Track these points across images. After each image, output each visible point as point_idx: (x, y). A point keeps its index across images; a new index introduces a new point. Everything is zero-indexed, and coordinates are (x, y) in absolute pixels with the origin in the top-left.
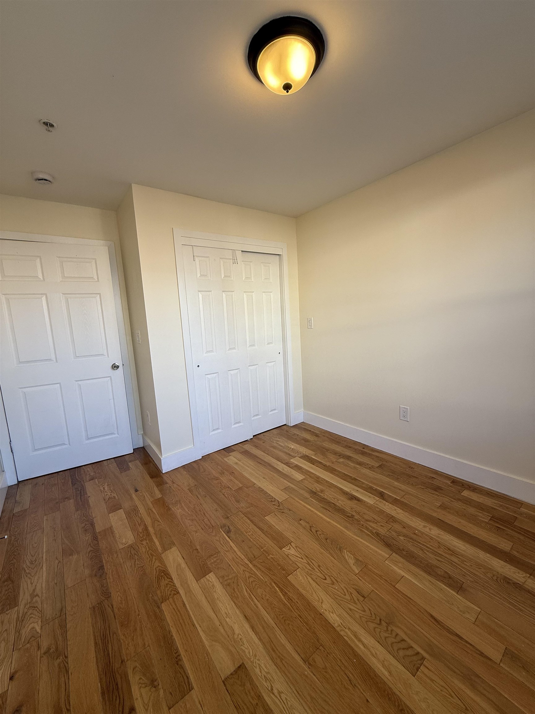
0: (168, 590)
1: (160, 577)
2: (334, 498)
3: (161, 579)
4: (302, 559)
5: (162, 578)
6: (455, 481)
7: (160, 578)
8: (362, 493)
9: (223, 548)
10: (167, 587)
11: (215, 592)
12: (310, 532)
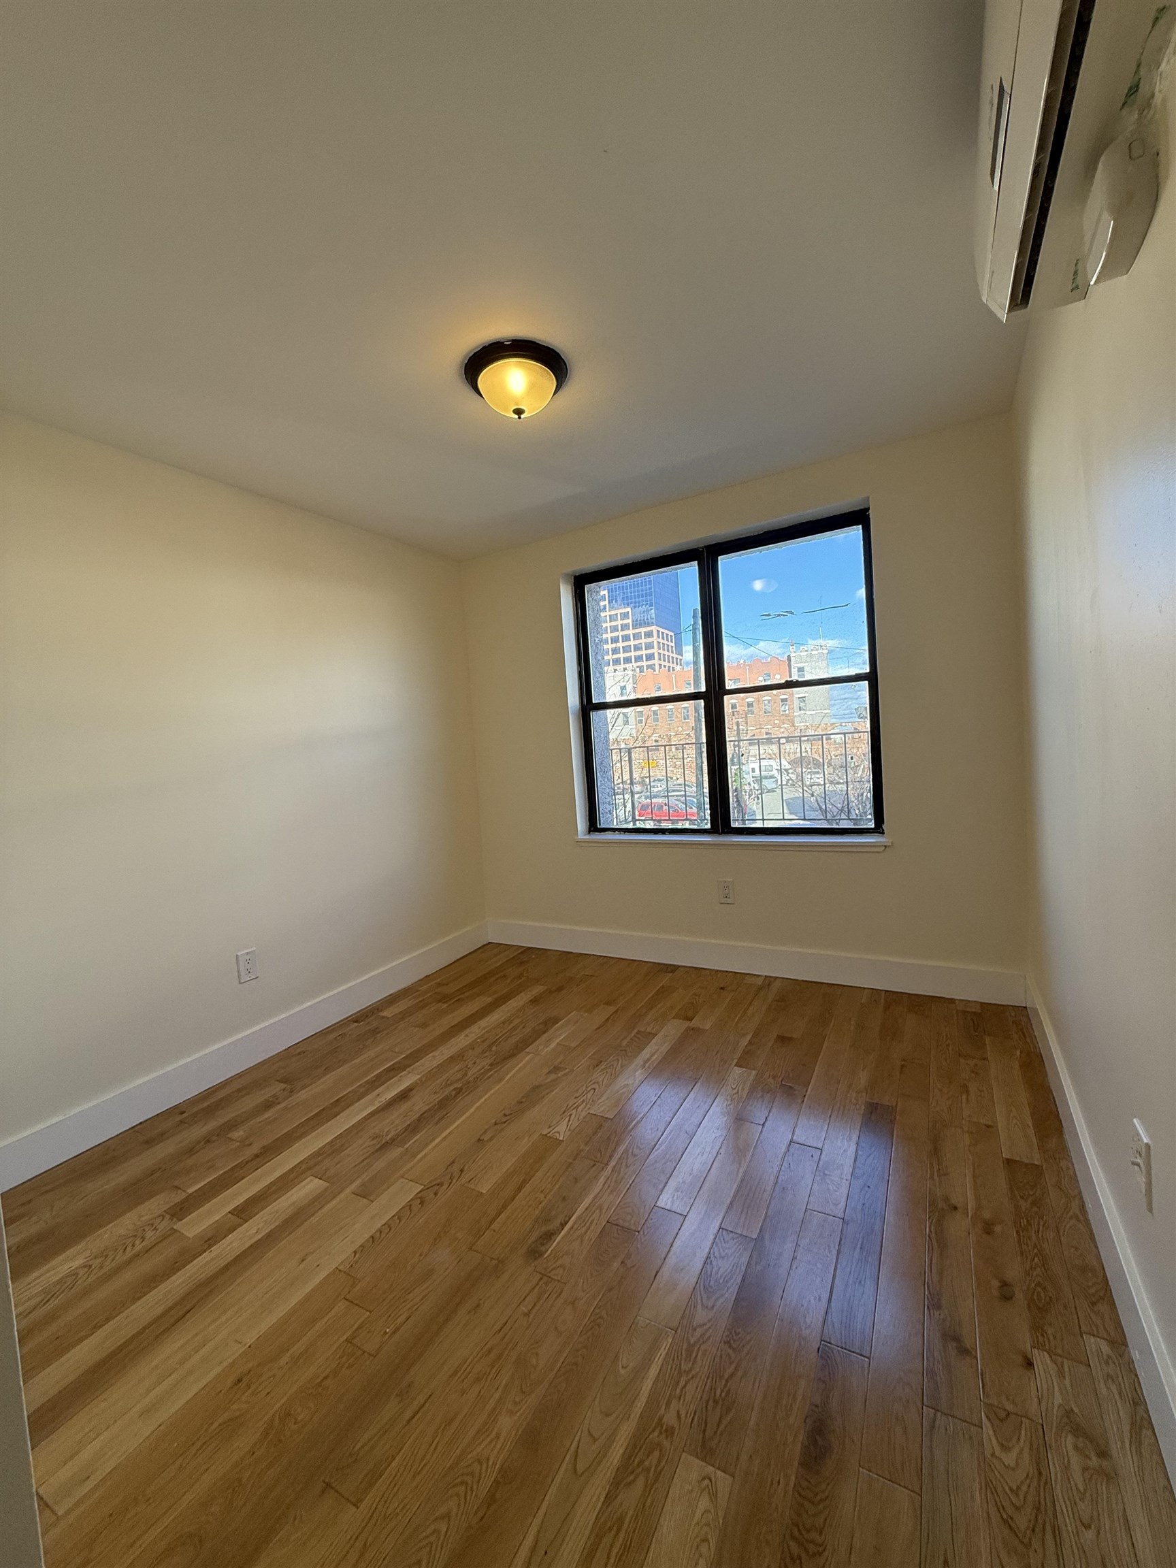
0: (729, 1248)
1: (721, 1281)
3: (724, 1277)
4: (571, 1115)
5: (721, 1276)
7: (722, 1279)
8: (388, 1088)
9: (596, 1221)
10: (726, 1254)
11: (684, 1182)
12: (507, 1123)
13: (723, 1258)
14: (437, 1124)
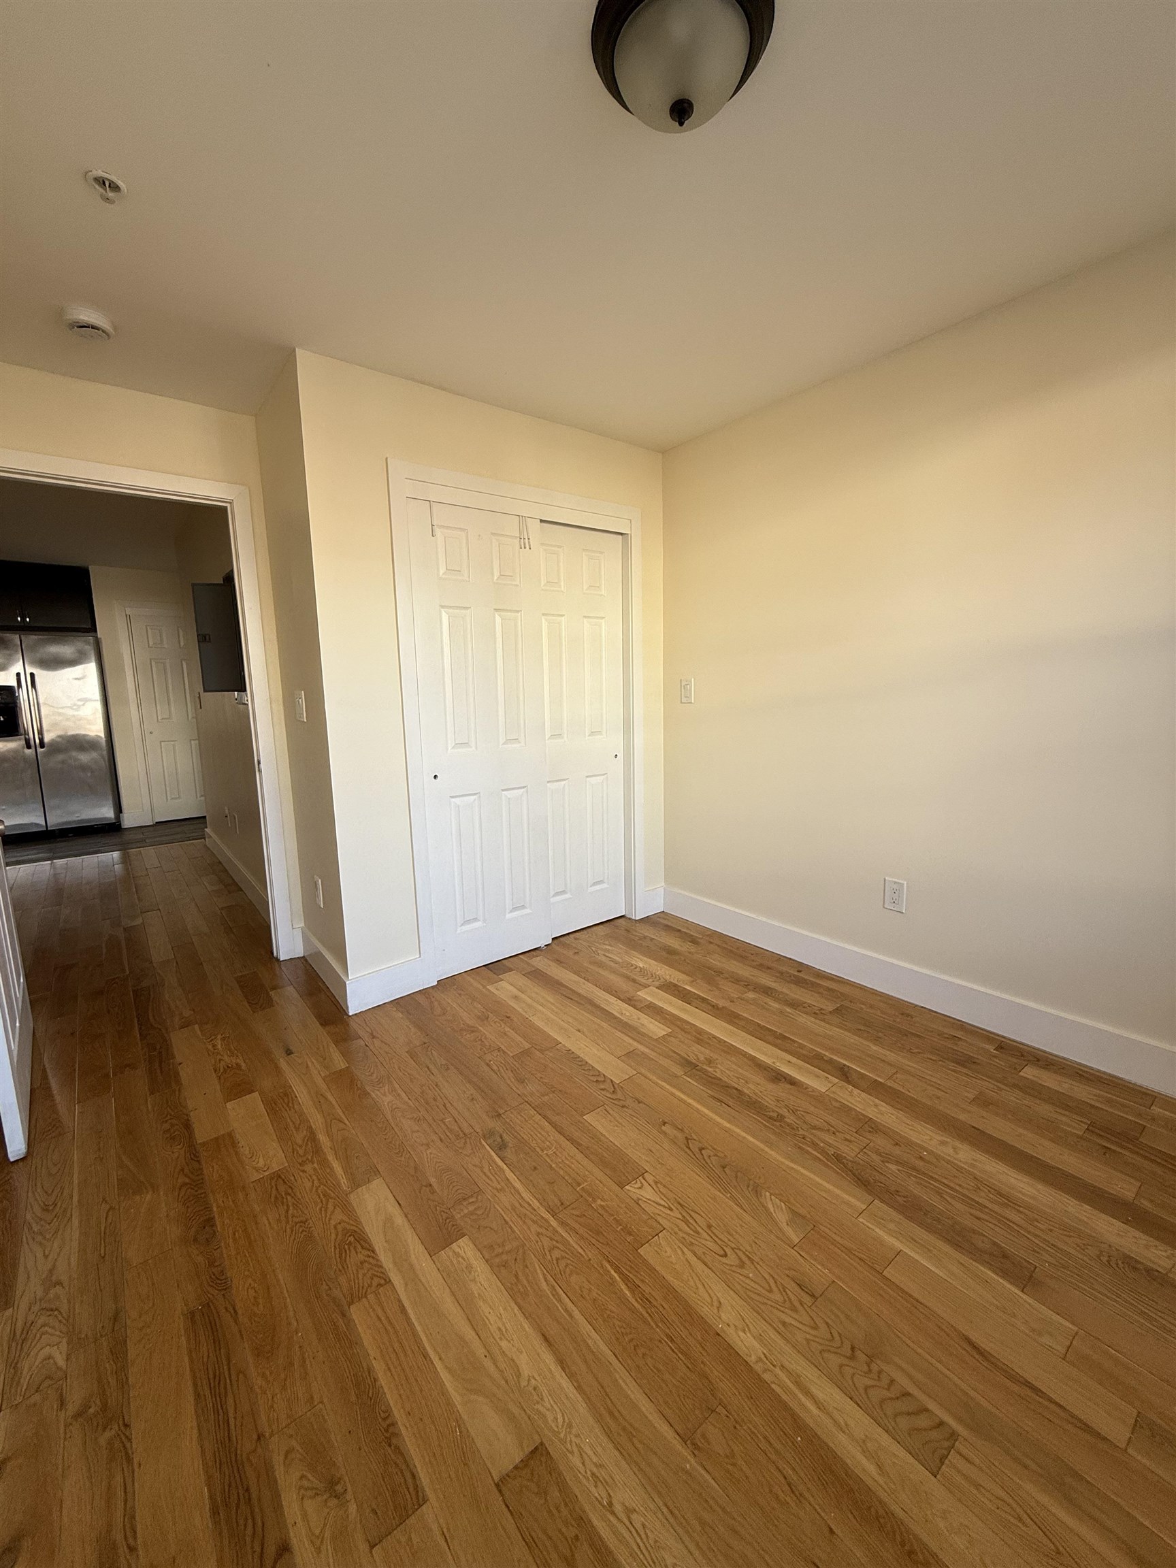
0: (365, 1275)
1: (346, 1247)
2: (738, 1078)
3: (348, 1252)
5: (351, 1249)
6: (1004, 1046)
7: (347, 1249)
8: (800, 1068)
9: (490, 1182)
10: (363, 1268)
11: (474, 1280)
12: (687, 1150)
13: (362, 1263)
14: (713, 1097)
